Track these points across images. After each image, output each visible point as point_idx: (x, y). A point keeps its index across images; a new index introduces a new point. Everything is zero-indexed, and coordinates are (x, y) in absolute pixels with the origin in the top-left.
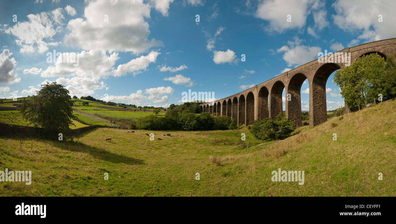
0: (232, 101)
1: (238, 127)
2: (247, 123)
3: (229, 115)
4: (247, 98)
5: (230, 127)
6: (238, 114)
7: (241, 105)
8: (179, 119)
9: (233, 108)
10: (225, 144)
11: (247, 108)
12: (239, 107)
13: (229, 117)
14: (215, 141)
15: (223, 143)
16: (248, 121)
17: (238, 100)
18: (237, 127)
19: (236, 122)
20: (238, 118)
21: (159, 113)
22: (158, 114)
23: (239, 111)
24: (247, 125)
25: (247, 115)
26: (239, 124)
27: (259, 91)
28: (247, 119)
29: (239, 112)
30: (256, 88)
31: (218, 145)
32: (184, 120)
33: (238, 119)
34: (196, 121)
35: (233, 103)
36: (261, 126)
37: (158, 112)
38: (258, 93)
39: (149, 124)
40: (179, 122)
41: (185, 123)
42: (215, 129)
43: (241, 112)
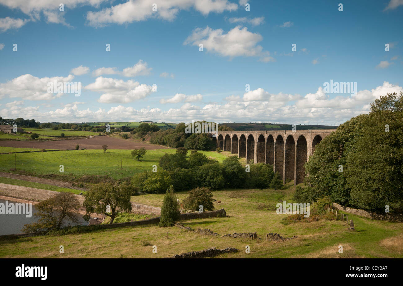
0: (275, 140)
1: (284, 184)
2: (297, 179)
3: (270, 161)
4: (297, 142)
5: (271, 185)
6: (284, 163)
7: (289, 150)
8: (196, 173)
9: (276, 152)
10: (268, 209)
11: (297, 158)
12: (286, 154)
13: (268, 164)
14: (259, 206)
15: (267, 209)
16: (298, 177)
17: (285, 142)
18: (282, 186)
19: (280, 177)
20: (284, 169)
21: (143, 156)
22: (143, 158)
23: (286, 158)
24: (297, 183)
25: (297, 168)
26: (285, 180)
27: (313, 139)
28: (297, 174)
29: (286, 161)
30: (309, 134)
31: (262, 210)
32: (204, 175)
33: (284, 172)
34: (222, 176)
35: (277, 142)
36: (302, 195)
37: (142, 154)
38: (312, 142)
39: (158, 185)
40: (197, 178)
41: (205, 179)
42: (248, 187)
43: (290, 160)
